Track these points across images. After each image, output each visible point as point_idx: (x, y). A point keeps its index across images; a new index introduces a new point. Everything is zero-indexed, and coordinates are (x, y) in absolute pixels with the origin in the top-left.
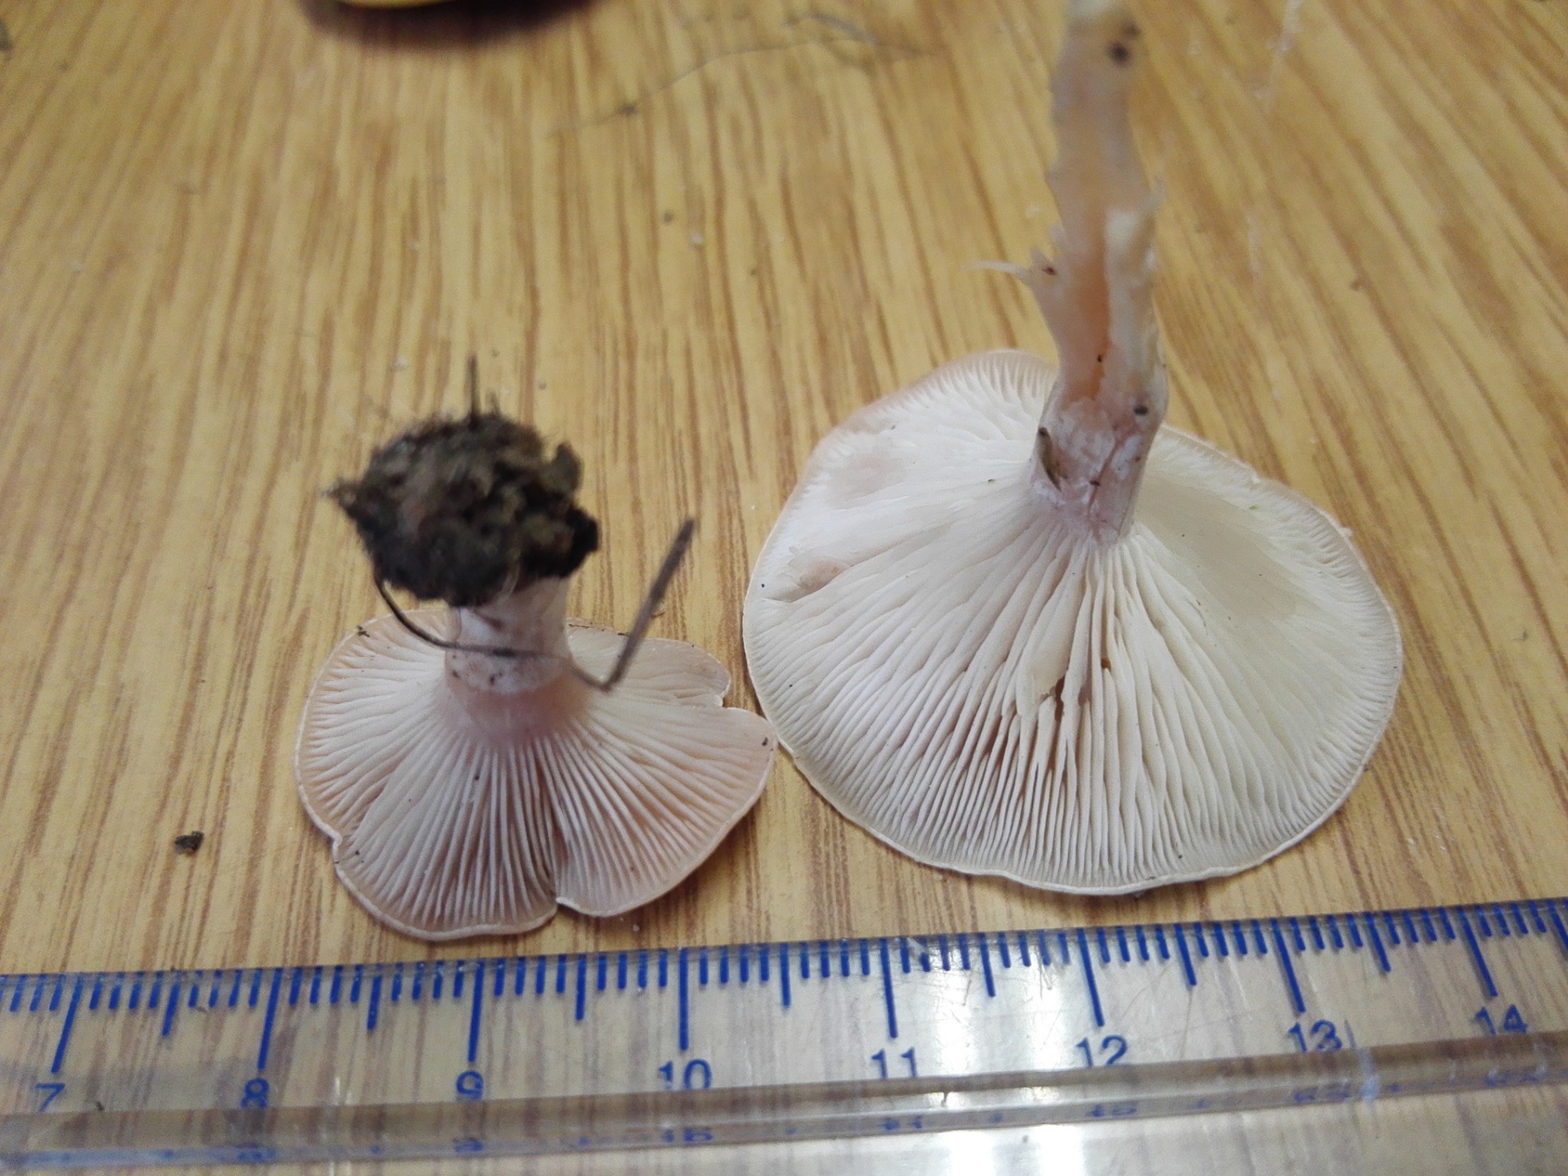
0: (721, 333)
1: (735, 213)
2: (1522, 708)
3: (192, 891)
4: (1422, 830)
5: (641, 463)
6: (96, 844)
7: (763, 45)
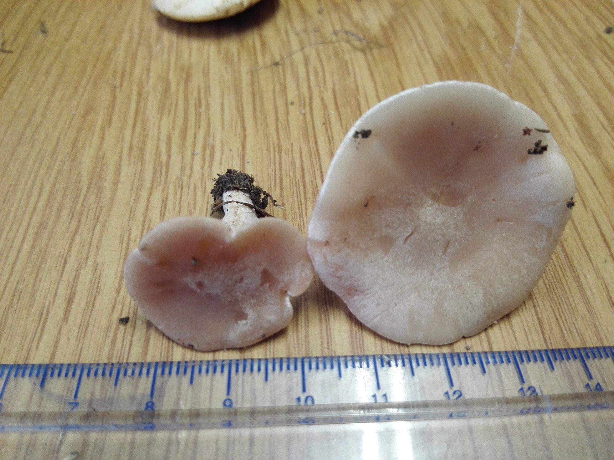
0: (312, 145)
1: (316, 102)
2: (604, 287)
3: (125, 338)
4: (569, 328)
5: (284, 190)
6: (89, 320)
7: (325, 42)
